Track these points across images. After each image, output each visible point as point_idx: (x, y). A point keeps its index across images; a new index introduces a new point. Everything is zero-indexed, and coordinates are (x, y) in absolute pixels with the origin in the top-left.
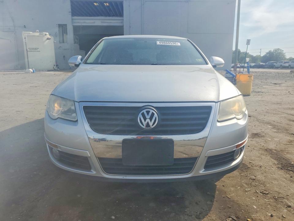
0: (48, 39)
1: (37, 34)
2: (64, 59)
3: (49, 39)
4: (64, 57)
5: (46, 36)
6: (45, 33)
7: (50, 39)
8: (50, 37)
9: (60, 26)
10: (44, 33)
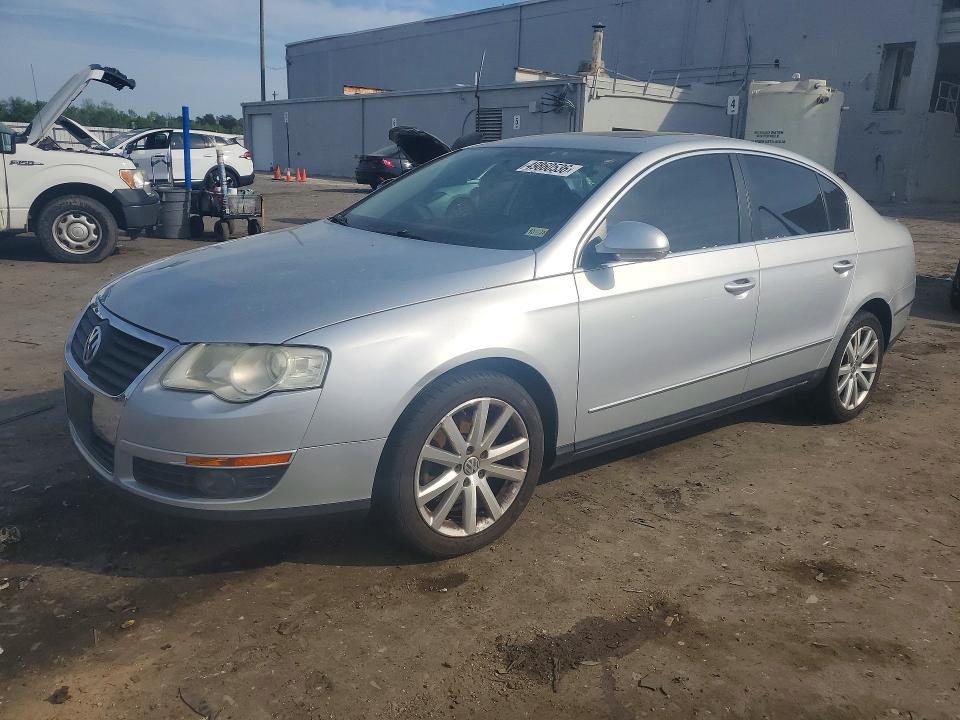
0: (821, 100)
1: (790, 86)
2: (877, 168)
3: (822, 102)
4: (878, 158)
5: (815, 91)
6: (816, 81)
7: (827, 99)
8: (829, 94)
9: (889, 49)
10: (813, 82)
